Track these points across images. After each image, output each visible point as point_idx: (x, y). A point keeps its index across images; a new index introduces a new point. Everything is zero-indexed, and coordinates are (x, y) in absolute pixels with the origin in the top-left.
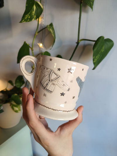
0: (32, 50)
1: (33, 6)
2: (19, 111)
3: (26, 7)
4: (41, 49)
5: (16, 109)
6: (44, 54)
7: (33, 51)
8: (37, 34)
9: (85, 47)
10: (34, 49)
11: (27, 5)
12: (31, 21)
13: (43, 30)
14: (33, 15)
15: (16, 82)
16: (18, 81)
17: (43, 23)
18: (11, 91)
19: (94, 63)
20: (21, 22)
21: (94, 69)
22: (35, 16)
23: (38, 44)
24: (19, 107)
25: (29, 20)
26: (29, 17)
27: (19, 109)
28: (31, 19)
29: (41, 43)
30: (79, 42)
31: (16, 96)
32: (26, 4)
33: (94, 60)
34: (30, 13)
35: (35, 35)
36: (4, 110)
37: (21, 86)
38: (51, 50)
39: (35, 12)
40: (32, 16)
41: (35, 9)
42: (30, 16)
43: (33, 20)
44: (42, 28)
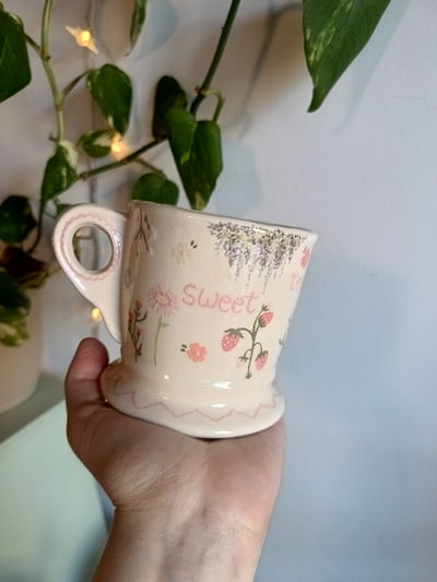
0: (46, 58)
2: (20, 341)
5: (6, 329)
6: (98, 73)
7: (50, 61)
9: (274, 18)
19: (313, 70)
23: (73, 31)
27: (19, 331)
29: (84, 29)
33: (308, 52)
38: (127, 58)
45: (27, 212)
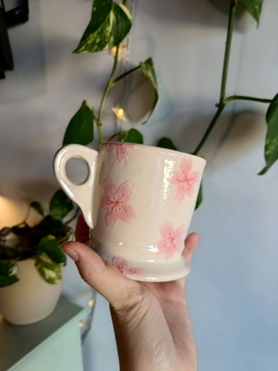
0: (99, 125)
1: (108, 12)
2: (57, 281)
3: (94, 14)
4: (119, 124)
5: (50, 274)
6: (127, 134)
7: (102, 127)
8: (111, 84)
9: (235, 116)
10: (102, 121)
11: (95, 9)
12: (101, 49)
13: (127, 76)
14: (108, 34)
15: (52, 206)
16: (57, 202)
17: (127, 59)
18: (37, 227)
19: (267, 157)
20: (77, 51)
21: (262, 173)
22: (112, 39)
23: (114, 110)
24: (56, 269)
25: (96, 47)
26: (98, 41)
27: (58, 275)
28: (101, 46)
29: (120, 107)
30: (225, 102)
31: (52, 241)
32: (93, 6)
33: (266, 148)
34: (99, 30)
35: (107, 85)
36: (19, 277)
37: (63, 216)
38: (144, 125)
39: (113, 28)
40: (105, 38)
41: (113, 22)
42: (101, 37)
43: (107, 47)
44: (123, 72)
45: (69, 201)
